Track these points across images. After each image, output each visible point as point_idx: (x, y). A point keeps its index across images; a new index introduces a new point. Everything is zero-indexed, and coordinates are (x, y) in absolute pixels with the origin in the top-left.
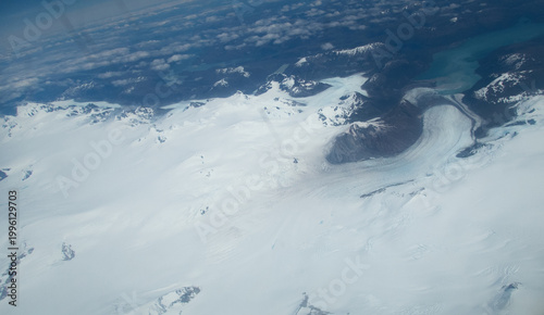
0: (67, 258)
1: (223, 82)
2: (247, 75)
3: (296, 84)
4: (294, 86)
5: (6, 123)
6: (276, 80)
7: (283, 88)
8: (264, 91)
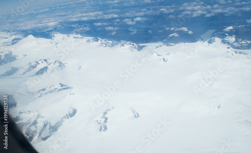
0: (135, 117)
1: (176, 35)
2: (190, 32)
3: (236, 41)
4: (235, 42)
5: (52, 41)
6: (219, 37)
7: (224, 42)
8: (210, 42)
